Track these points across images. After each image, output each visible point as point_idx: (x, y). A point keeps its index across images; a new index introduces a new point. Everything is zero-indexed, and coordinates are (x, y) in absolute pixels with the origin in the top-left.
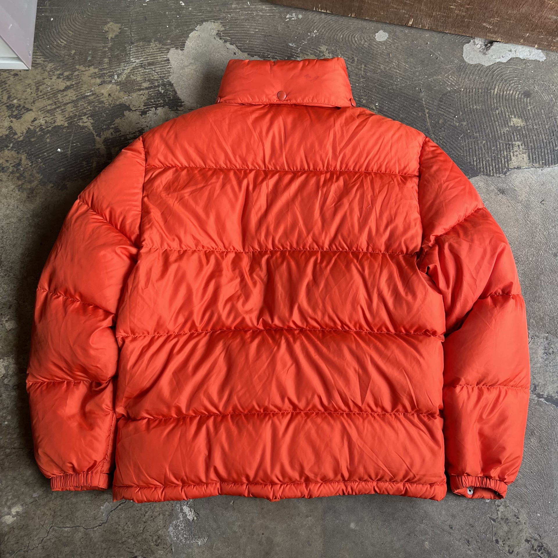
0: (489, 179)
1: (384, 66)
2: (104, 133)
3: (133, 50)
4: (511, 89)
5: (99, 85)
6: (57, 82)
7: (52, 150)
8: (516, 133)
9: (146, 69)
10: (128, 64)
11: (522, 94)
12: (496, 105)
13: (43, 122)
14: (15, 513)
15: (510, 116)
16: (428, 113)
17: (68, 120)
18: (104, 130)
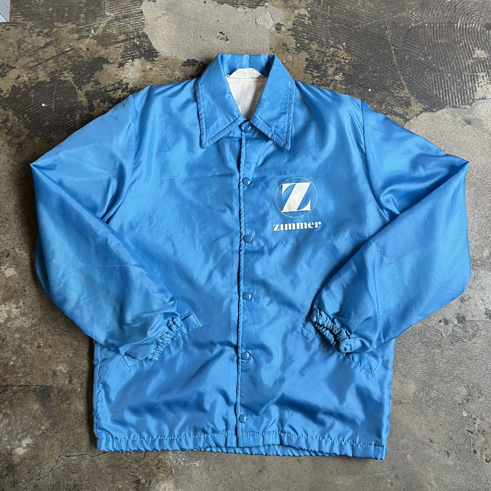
0: (456, 110)
1: (349, 6)
2: (85, 86)
3: (108, 4)
4: (473, 22)
5: (77, 40)
6: (37, 39)
7: (37, 105)
8: (480, 65)
9: (121, 22)
10: (103, 18)
11: (484, 27)
12: (459, 38)
13: (27, 79)
14: (26, 445)
15: (474, 48)
16: (394, 50)
17: (50, 76)
18: (85, 83)
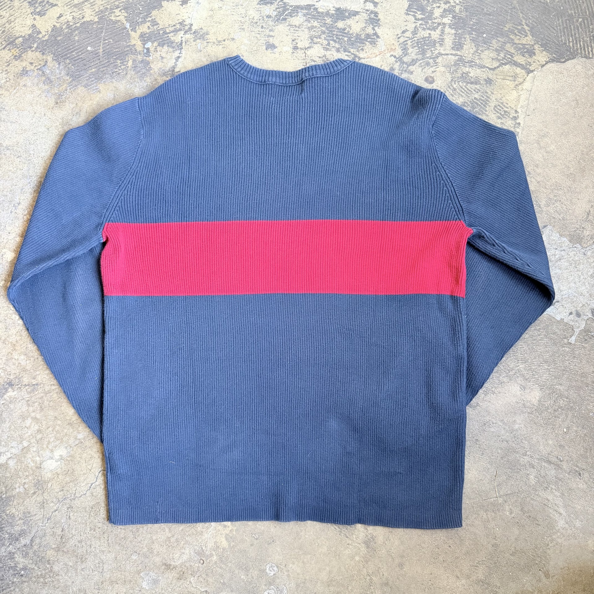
0: (588, 61)
2: (140, 27)
7: (82, 49)
13: (71, 18)
14: (59, 457)
17: (98, 15)
18: (140, 23)
